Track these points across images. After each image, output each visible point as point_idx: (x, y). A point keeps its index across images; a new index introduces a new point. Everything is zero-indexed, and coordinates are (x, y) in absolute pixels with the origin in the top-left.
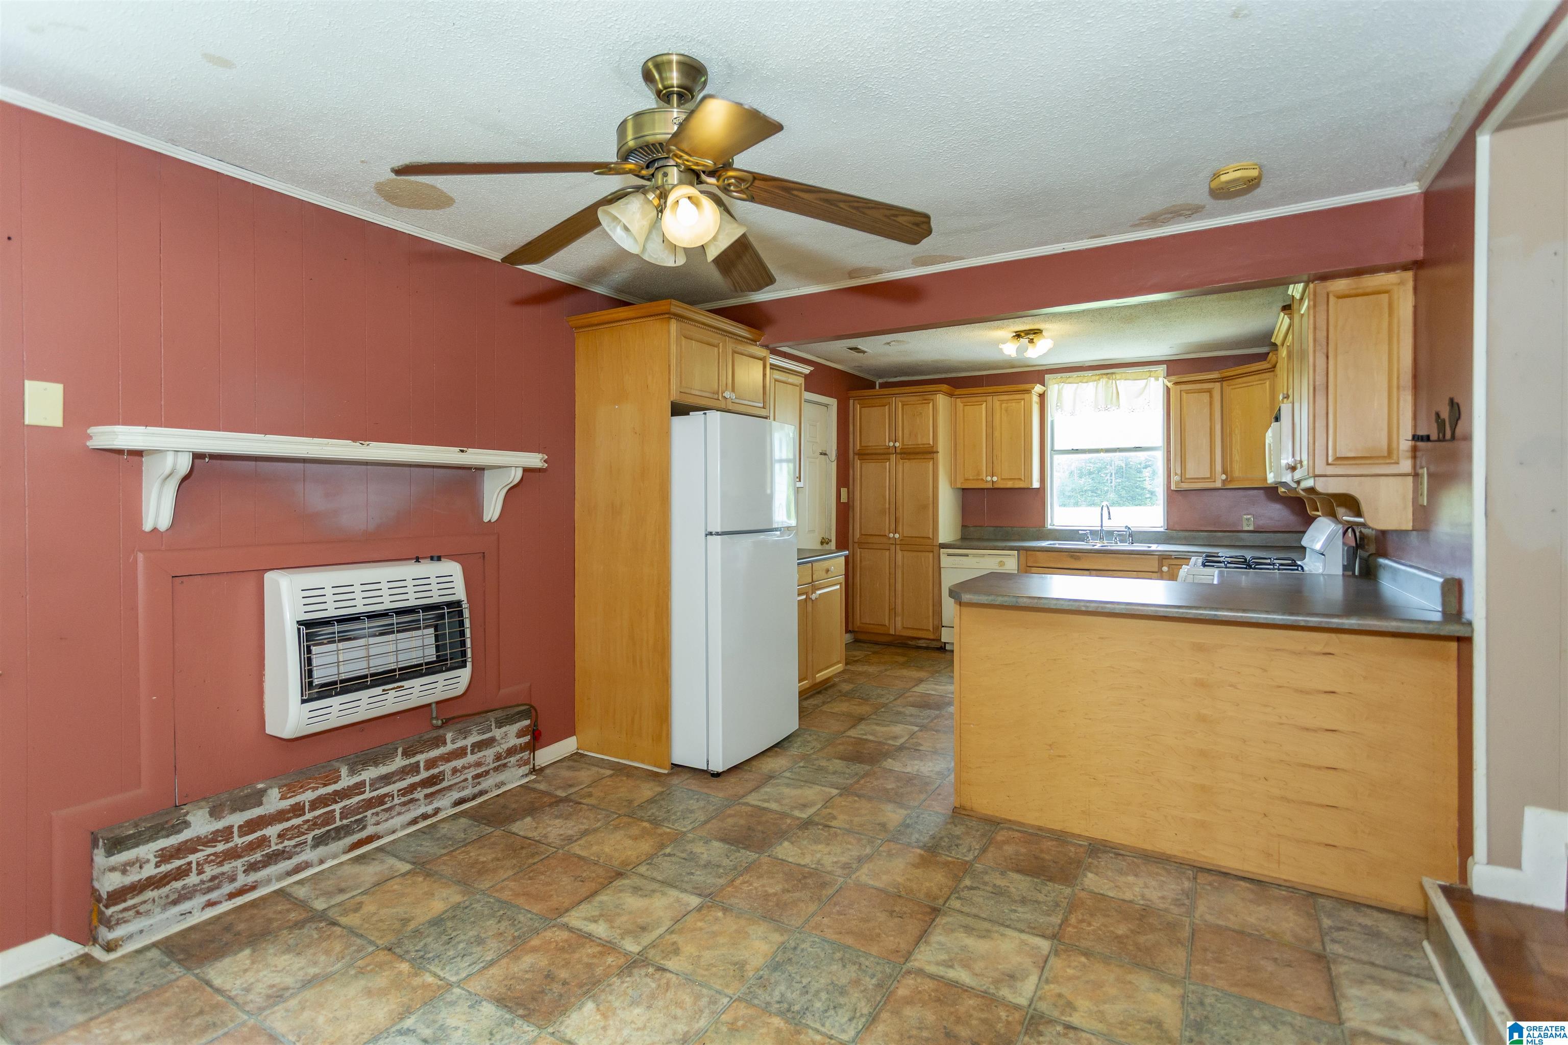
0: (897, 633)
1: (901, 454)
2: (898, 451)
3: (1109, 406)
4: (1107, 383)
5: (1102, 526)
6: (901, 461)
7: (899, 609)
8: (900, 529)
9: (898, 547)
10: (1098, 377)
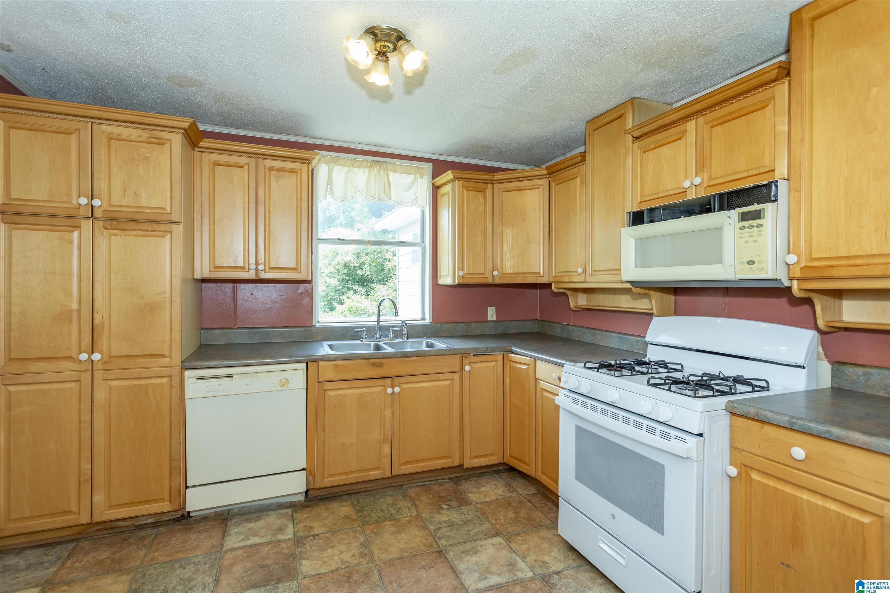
0: (96, 519)
1: (105, 219)
2: (98, 213)
3: (382, 196)
4: (379, 171)
5: (378, 321)
6: (106, 232)
7: (100, 476)
8: (103, 342)
9: (98, 376)
10: (369, 164)
